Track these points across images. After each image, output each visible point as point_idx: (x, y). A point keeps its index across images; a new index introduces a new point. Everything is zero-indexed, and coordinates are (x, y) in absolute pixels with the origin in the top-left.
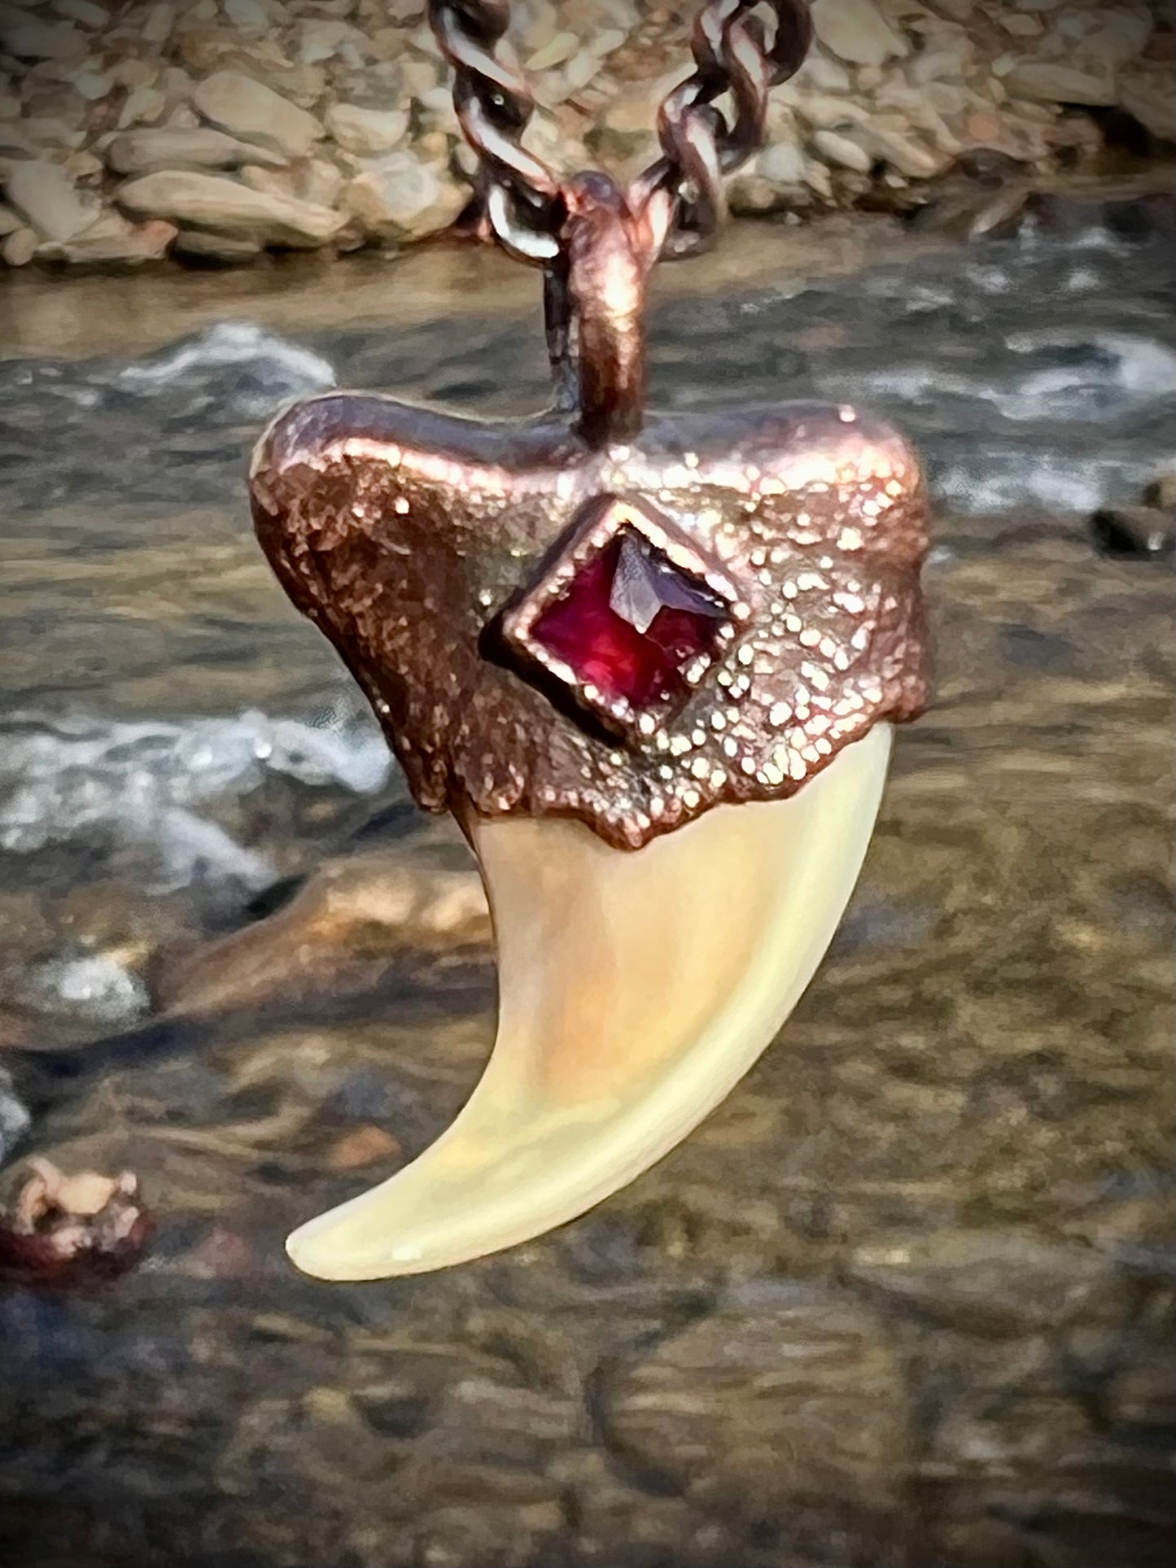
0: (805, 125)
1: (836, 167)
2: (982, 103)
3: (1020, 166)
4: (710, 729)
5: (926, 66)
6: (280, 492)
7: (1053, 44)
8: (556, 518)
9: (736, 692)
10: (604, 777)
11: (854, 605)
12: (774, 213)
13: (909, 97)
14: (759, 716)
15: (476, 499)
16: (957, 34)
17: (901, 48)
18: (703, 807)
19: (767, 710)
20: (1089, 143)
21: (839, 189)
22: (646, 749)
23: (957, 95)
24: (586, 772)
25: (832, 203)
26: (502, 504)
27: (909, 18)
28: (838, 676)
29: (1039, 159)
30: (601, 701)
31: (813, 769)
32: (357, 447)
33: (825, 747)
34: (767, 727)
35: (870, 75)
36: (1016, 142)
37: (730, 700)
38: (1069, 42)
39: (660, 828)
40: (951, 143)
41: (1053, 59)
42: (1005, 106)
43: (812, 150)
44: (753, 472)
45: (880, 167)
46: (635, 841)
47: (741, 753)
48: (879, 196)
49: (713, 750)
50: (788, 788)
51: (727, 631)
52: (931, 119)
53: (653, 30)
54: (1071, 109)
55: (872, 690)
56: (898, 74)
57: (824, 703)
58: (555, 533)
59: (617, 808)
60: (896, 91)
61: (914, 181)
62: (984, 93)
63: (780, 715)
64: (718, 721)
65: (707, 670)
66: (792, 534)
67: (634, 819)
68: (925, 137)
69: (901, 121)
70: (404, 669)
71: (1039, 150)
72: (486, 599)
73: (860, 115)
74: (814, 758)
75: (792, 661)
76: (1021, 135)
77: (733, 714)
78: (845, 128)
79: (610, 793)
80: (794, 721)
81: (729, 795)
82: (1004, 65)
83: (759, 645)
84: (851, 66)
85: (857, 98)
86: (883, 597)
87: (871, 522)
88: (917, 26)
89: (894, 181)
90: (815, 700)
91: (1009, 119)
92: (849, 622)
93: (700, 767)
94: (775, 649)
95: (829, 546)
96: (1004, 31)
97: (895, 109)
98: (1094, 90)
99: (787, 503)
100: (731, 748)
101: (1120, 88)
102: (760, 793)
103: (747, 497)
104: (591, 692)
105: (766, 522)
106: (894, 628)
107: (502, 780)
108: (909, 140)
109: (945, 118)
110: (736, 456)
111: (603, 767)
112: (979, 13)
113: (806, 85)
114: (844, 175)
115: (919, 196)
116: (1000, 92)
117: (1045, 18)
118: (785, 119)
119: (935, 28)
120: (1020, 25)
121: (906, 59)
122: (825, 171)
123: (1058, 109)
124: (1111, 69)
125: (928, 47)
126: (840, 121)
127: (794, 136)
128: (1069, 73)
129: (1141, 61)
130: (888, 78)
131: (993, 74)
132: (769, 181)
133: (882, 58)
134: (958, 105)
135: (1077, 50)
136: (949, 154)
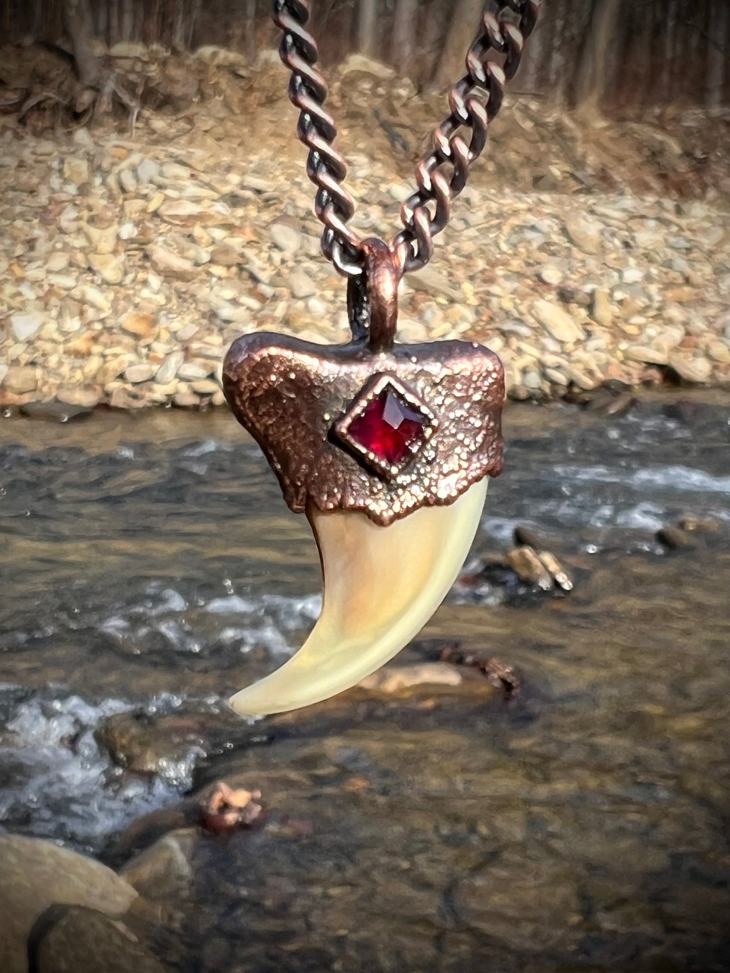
0: (543, 365)
1: (553, 383)
2: (614, 360)
3: (627, 387)
5: (592, 344)
7: (643, 338)
12: (528, 400)
13: (585, 356)
16: (606, 332)
17: (582, 336)
20: (657, 379)
21: (554, 392)
23: (604, 356)
25: (551, 397)
27: (586, 324)
29: (637, 384)
35: (569, 347)
36: (626, 377)
38: (651, 338)
40: (600, 376)
41: (643, 345)
42: (623, 363)
43: (544, 376)
45: (571, 384)
48: (570, 396)
52: (593, 366)
53: (482, 324)
54: (650, 365)
56: (581, 347)
60: (579, 354)
61: (585, 391)
62: (615, 356)
68: (590, 373)
69: (581, 366)
71: (636, 381)
73: (564, 363)
76: (628, 374)
78: (558, 367)
82: (624, 345)
84: (562, 343)
85: (564, 356)
88: (589, 328)
89: (576, 390)
91: (624, 367)
96: (624, 332)
97: (579, 361)
98: (660, 358)
101: (670, 358)
108: (583, 373)
109: (599, 366)
112: (614, 323)
113: (543, 349)
114: (556, 387)
115: (586, 397)
116: (620, 355)
117: (641, 327)
118: (534, 363)
119: (596, 328)
120: (631, 330)
121: (584, 341)
122: (549, 384)
123: (644, 365)
124: (666, 350)
125: (593, 336)
126: (556, 365)
127: (537, 369)
128: (649, 350)
129: (679, 347)
130: (576, 348)
131: (619, 349)
132: (527, 387)
133: (574, 340)
134: (604, 361)
135: (654, 341)
136: (599, 380)
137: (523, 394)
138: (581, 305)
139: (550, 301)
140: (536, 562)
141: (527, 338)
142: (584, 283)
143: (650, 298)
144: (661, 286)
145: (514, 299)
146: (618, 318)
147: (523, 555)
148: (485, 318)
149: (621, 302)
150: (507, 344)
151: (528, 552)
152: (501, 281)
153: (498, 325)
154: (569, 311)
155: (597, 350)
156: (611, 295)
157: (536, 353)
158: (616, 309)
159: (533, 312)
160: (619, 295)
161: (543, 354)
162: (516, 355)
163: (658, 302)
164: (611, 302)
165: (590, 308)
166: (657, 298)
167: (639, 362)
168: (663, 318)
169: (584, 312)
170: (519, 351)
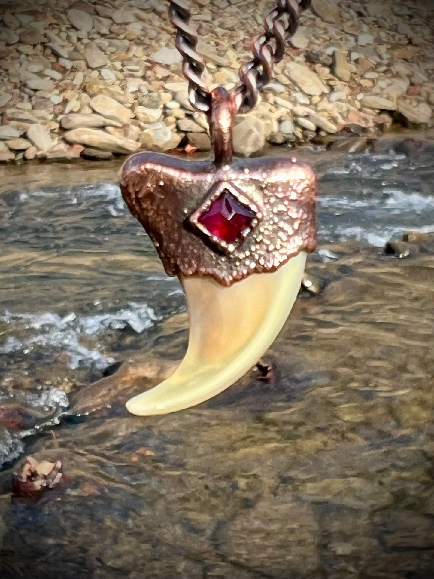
0: (295, 115)
1: (304, 129)
2: (353, 108)
3: (364, 130)
4: (251, 251)
5: (334, 96)
6: (127, 179)
7: (376, 90)
8: (206, 188)
9: (258, 240)
10: (220, 265)
11: (294, 216)
12: (282, 145)
13: (329, 106)
14: (265, 248)
15: (183, 181)
16: (345, 85)
17: (326, 90)
18: (248, 274)
19: (267, 246)
20: (388, 122)
21: (305, 137)
22: (232, 256)
23: (345, 106)
24: (214, 263)
25: (303, 141)
26: (191, 183)
27: (330, 80)
28: (289, 237)
29: (371, 127)
30: (218, 241)
31: (282, 264)
32: (149, 166)
33: (285, 257)
34: (268, 251)
35: (316, 99)
36: (363, 122)
37: (257, 243)
38: (382, 89)
39: (235, 280)
40: (342, 121)
41: (377, 94)
42: (360, 110)
43: (296, 124)
44: (265, 175)
45: (318, 130)
46: (228, 284)
47: (260, 258)
48: (318, 139)
49: (251, 257)
50: (274, 269)
51: (255, 222)
52: (336, 114)
54: (382, 111)
55: (299, 241)
56: (325, 99)
57: (285, 244)
58: (206, 192)
59: (223, 274)
60: (324, 104)
61: (329, 134)
62: (353, 105)
63: (271, 248)
64: (253, 248)
65: (249, 233)
66: (276, 194)
67: (228, 278)
68: (334, 120)
69: (326, 114)
70: (162, 232)
71: (371, 124)
72: (186, 211)
73: (313, 112)
74: (282, 261)
75: (275, 232)
76: (365, 119)
77: (258, 247)
78: (307, 117)
79: (221, 269)
80: (275, 249)
81: (256, 271)
82: (360, 96)
83: (266, 227)
84: (310, 96)
85: (311, 107)
86: (303, 213)
87: (300, 191)
88: (331, 83)
89: (323, 134)
90: (282, 244)
91: (362, 114)
92: (291, 221)
93: (247, 262)
94: (271, 228)
95: (286, 198)
96: (360, 85)
97: (324, 110)
98: (390, 105)
99: (274, 186)
100: (257, 257)
101: (398, 104)
102: (265, 270)
103: (263, 182)
104: (215, 239)
105: (269, 190)
106: (306, 223)
107: (190, 265)
108: (329, 120)
109: (341, 114)
110: (260, 171)
111: (219, 262)
112: (352, 79)
113: (295, 102)
114: (306, 132)
115: (332, 138)
116: (358, 105)
117: (373, 81)
118: (288, 113)
119: (337, 84)
120: (366, 83)
121: (328, 94)
122: (300, 130)
123: (378, 111)
124: (395, 98)
125: (335, 90)
126: (306, 114)
127: (290, 118)
128: (382, 99)
129: (405, 96)
130: (322, 100)
131: (356, 99)
132: (282, 133)
133: (320, 93)
134: (345, 109)
135: (385, 92)
136: (341, 125)
137: (280, 140)
138: (324, 65)
139: (298, 62)
141: (281, 93)
142: (327, 47)
143: (380, 56)
144: (389, 47)
146: (355, 74)
149: (356, 61)
150: (264, 99)
154: (315, 71)
155: (339, 100)
156: (349, 55)
157: (290, 105)
158: (354, 68)
159: (286, 71)
160: (355, 56)
161: (295, 106)
162: (273, 108)
163: (387, 59)
164: (349, 61)
165: (332, 67)
166: (386, 56)
167: (373, 109)
168: (392, 72)
169: (327, 70)
170: (275, 104)
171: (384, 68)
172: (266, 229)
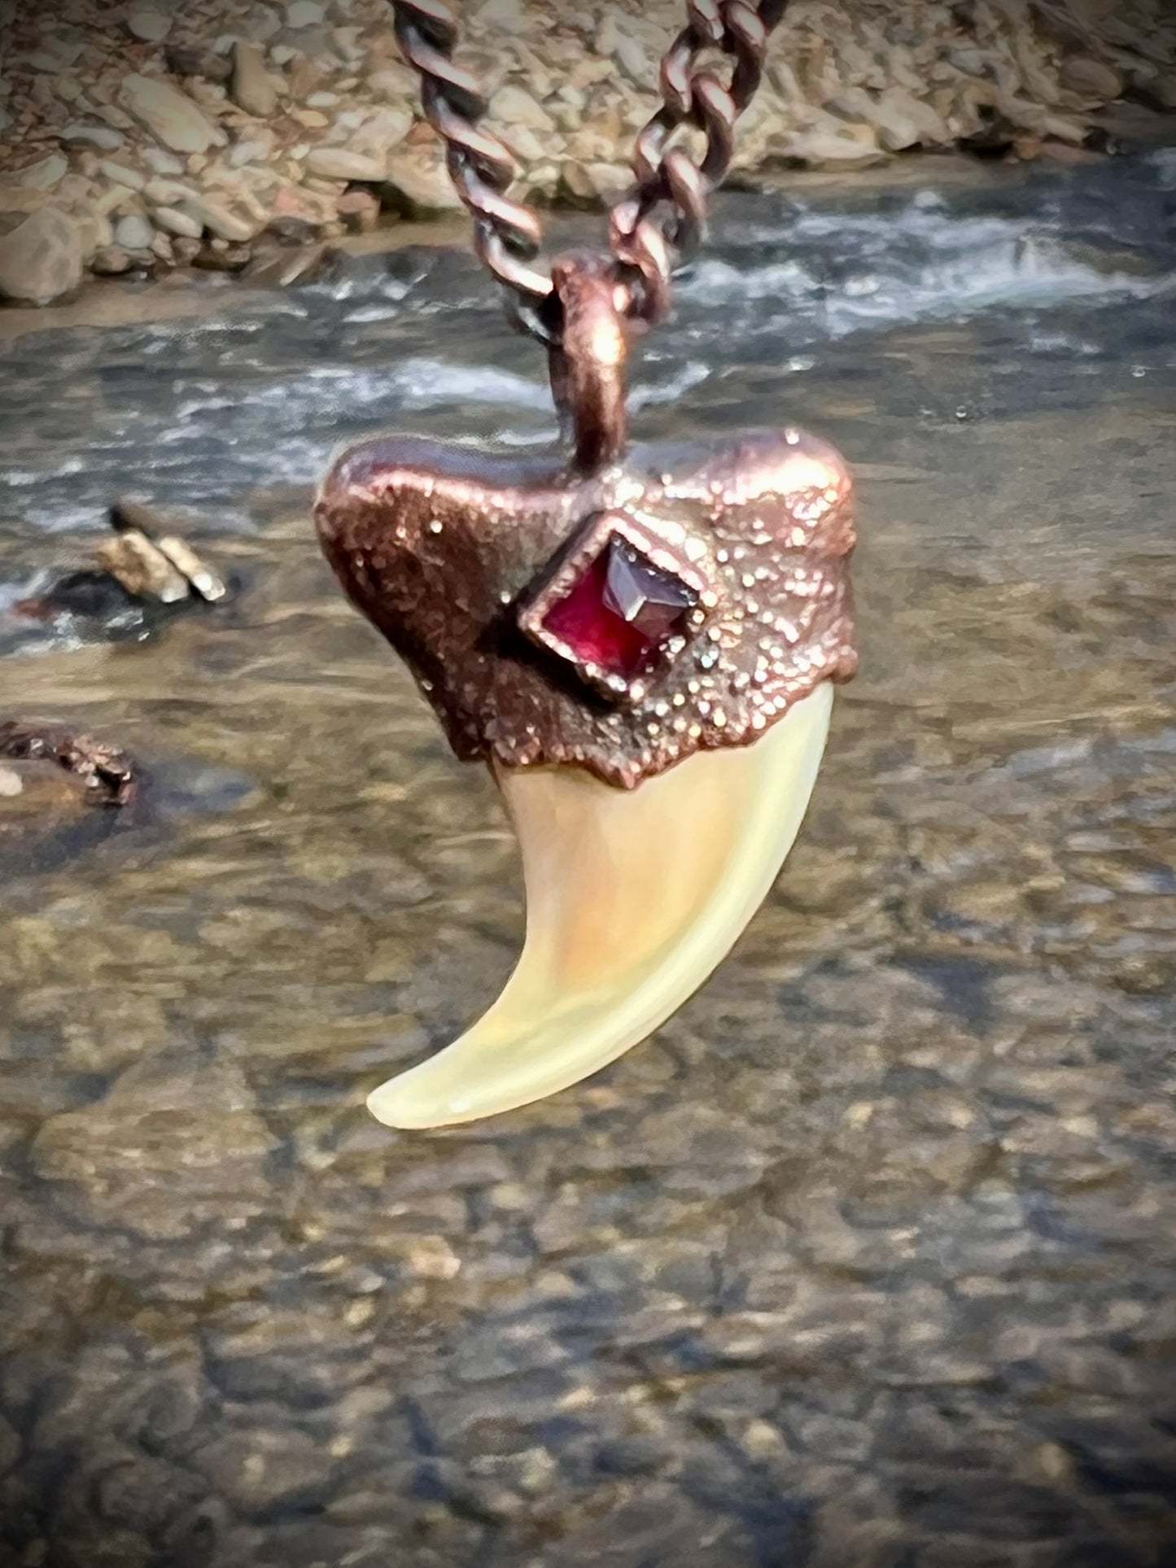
0: (148, 202)
1: (174, 235)
2: (285, 181)
3: (315, 231)
4: (688, 694)
5: (240, 154)
6: (339, 519)
7: (335, 134)
8: (560, 532)
9: (707, 662)
11: (801, 589)
12: (125, 274)
13: (229, 177)
14: (727, 683)
16: (265, 126)
17: (220, 139)
19: (732, 676)
20: (368, 208)
21: (177, 252)
22: (637, 712)
23: (266, 176)
24: (589, 730)
25: (172, 263)
27: (225, 114)
28: (789, 646)
29: (331, 223)
30: (598, 676)
31: (771, 720)
32: (398, 479)
33: (780, 703)
34: (733, 691)
35: (197, 162)
36: (311, 212)
37: (701, 670)
38: (351, 132)
39: (649, 773)
40: (262, 214)
41: (338, 145)
42: (302, 184)
43: (154, 223)
44: (717, 487)
45: (208, 234)
46: (631, 782)
47: (712, 709)
48: (208, 257)
49: (689, 709)
50: (750, 736)
51: (698, 617)
52: (246, 195)
53: (22, 130)
54: (354, 185)
55: (816, 657)
56: (219, 160)
57: (779, 668)
58: (557, 544)
59: (615, 761)
60: (217, 174)
61: (234, 245)
62: (286, 174)
63: (742, 681)
64: (693, 687)
65: (683, 649)
66: (751, 537)
67: (629, 768)
68: (241, 209)
69: (223, 196)
71: (334, 217)
72: (506, 598)
73: (192, 194)
74: (772, 711)
75: (748, 638)
76: (315, 205)
77: (708, 682)
78: (179, 204)
79: (608, 748)
82: (300, 151)
83: (725, 626)
84: (181, 155)
85: (187, 180)
86: (823, 583)
87: (812, 524)
88: (231, 121)
89: (219, 245)
90: (772, 668)
91: (307, 194)
92: (796, 603)
93: (680, 724)
95: (777, 545)
96: (297, 124)
97: (218, 188)
98: (371, 169)
99: (748, 511)
100: (704, 708)
101: (389, 165)
102: (727, 742)
103: (712, 508)
104: (592, 670)
105: (727, 528)
106: (831, 608)
107: (523, 741)
108: (231, 211)
109: (258, 194)
110: (703, 475)
111: (602, 727)
112: (279, 110)
113: (148, 172)
114: (180, 241)
115: (239, 257)
116: (297, 172)
117: (329, 113)
118: (132, 198)
119: (245, 123)
120: (311, 119)
121: (224, 147)
122: (167, 238)
123: (345, 185)
124: (382, 151)
125: (241, 138)
126: (175, 199)
127: (138, 211)
128: (349, 155)
129: (405, 145)
130: (211, 163)
131: (291, 159)
132: (122, 246)
133: (204, 147)
134: (265, 184)
135: (355, 137)
136: (260, 222)
137: (118, 263)
138: (212, 78)
139: (150, 74)
140: (153, 557)
141: (115, 150)
142: (216, 34)
143: (340, 54)
144: (361, 30)
145: (78, 76)
146: (281, 96)
147: (127, 547)
148: (28, 118)
149: (287, 67)
150: (75, 167)
151: (136, 539)
152: (50, 40)
153: (54, 130)
154: (190, 94)
156: (268, 54)
157: (135, 179)
158: (280, 83)
159: (120, 97)
160: (282, 54)
161: (148, 180)
162: (96, 187)
163: (359, 59)
164: (269, 66)
165: (229, 82)
166: (354, 52)
167: (333, 179)
168: (369, 90)
169: (218, 92)
170: (100, 177)
171: (351, 82)
172: (725, 632)
